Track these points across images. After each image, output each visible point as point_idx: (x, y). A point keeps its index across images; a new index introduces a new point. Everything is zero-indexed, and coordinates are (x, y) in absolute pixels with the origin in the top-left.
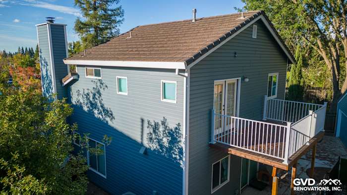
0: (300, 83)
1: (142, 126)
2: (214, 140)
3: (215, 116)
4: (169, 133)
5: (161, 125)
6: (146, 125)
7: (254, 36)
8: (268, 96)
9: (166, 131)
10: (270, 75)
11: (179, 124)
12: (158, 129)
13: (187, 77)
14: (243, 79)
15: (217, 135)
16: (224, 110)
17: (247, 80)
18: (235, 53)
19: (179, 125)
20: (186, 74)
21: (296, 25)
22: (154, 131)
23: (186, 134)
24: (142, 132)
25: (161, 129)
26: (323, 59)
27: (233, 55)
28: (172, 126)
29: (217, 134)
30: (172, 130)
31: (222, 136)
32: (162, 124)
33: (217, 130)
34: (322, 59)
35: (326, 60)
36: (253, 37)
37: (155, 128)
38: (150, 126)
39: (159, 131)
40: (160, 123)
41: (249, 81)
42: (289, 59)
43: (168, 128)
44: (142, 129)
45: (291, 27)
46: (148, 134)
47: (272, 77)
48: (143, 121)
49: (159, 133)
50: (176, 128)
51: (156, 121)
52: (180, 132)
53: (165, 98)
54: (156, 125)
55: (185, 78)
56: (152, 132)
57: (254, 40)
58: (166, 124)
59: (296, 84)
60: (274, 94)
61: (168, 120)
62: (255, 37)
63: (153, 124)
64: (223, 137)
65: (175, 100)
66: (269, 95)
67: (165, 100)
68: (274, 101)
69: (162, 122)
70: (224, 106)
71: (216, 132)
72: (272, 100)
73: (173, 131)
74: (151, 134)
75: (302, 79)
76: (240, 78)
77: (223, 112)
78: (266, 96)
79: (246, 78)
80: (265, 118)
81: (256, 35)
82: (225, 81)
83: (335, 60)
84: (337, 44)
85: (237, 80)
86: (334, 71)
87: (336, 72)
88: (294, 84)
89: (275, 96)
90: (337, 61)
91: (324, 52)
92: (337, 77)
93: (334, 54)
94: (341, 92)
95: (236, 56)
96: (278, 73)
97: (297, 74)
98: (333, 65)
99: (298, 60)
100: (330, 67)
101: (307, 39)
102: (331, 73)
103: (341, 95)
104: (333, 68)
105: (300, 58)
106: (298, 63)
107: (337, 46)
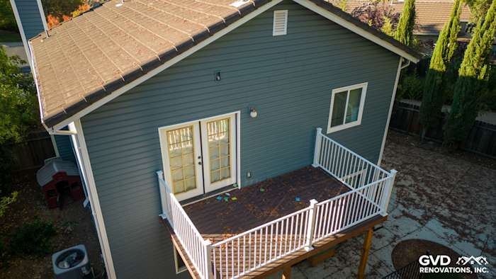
7: (280, 32)
13: (76, 135)
16: (201, 163)
17: (254, 114)
18: (218, 74)
36: (275, 34)
55: (73, 136)
57: (280, 38)
60: (352, 120)
62: (284, 33)
70: (201, 157)
76: (239, 112)
77: (199, 168)
78: (319, 130)
79: (252, 111)
80: (316, 164)
81: (286, 29)
82: (200, 122)
85: (236, 114)
88: (467, 74)
89: (356, 123)
95: (219, 78)
96: (367, 83)
97: (478, 55)
99: (487, 27)
105: (492, 25)
106: (485, 33)
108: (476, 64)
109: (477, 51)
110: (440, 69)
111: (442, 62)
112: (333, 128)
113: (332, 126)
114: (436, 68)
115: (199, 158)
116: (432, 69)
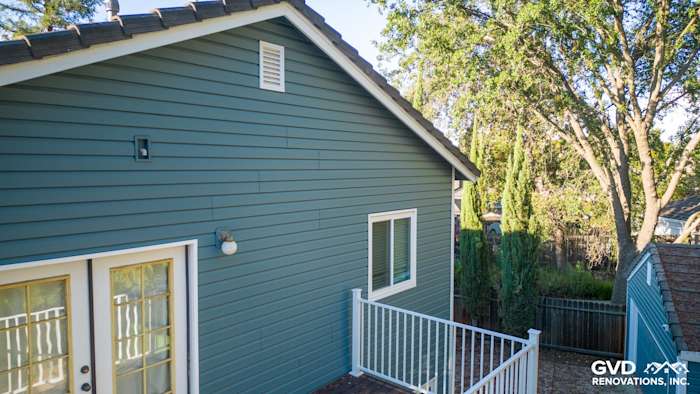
0: (527, 227)
7: (272, 84)
8: (376, 288)
10: (373, 218)
14: (215, 245)
16: (89, 387)
17: (230, 248)
18: (142, 143)
26: (590, 168)
34: (583, 165)
35: (596, 170)
36: (263, 86)
41: (238, 252)
42: (457, 172)
59: (517, 229)
60: (402, 278)
62: (282, 88)
66: (381, 280)
70: (89, 369)
75: (532, 217)
76: (194, 243)
78: (357, 293)
79: (225, 240)
80: (358, 370)
81: (282, 82)
82: (90, 262)
83: (618, 168)
84: (621, 129)
85: (187, 247)
86: (616, 196)
87: (623, 199)
88: (512, 230)
89: (411, 283)
90: (624, 170)
91: (588, 149)
92: (627, 210)
93: (616, 152)
94: (636, 249)
95: (145, 153)
96: (416, 210)
97: (519, 203)
98: (612, 180)
99: (520, 168)
100: (605, 183)
101: (546, 117)
102: (610, 199)
103: (637, 256)
104: (613, 187)
105: (524, 165)
106: (520, 175)
107: (621, 134)
108: (520, 215)
109: (517, 198)
110: (475, 228)
111: (476, 219)
112: (376, 292)
113: (374, 288)
114: (470, 226)
115: (84, 370)
116: (465, 230)
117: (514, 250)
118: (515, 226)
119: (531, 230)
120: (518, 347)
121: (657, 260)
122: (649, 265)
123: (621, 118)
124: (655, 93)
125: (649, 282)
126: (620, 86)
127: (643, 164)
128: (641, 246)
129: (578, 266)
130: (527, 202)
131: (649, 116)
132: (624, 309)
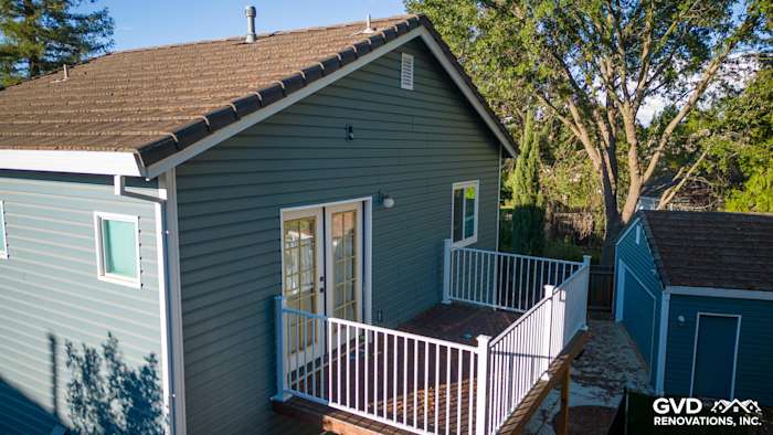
0: (535, 201)
1: (54, 359)
2: (285, 387)
3: (284, 316)
4: (126, 384)
5: (102, 357)
6: (62, 357)
7: (407, 84)
8: (454, 241)
9: (119, 378)
10: (456, 186)
11: (152, 356)
12: (95, 373)
13: (164, 204)
14: (379, 201)
15: (294, 373)
16: (323, 290)
17: (390, 203)
18: (350, 130)
19: (152, 359)
20: (162, 194)
21: (520, 69)
22: (86, 378)
23: (172, 390)
24: (54, 380)
25: (105, 371)
26: (584, 148)
27: (344, 133)
28: (134, 362)
29: (293, 369)
30: (133, 376)
31: (306, 375)
32: (106, 356)
33: (293, 358)
34: (580, 146)
35: (589, 149)
36: (403, 86)
37: (89, 368)
38: (75, 362)
39: (100, 378)
40: (100, 351)
41: (394, 206)
42: (504, 148)
43: (122, 368)
44: (54, 369)
45: (510, 71)
46: (70, 385)
47: (462, 190)
48: (53, 341)
49: (99, 383)
50: (145, 368)
51: (89, 345)
52: (156, 382)
53: (111, 269)
54: (91, 356)
55: (158, 207)
56: (80, 381)
57: (408, 94)
58: (117, 355)
59: (527, 203)
60: (470, 234)
61: (120, 343)
62: (411, 88)
63: (81, 354)
64: (310, 378)
65: (136, 277)
66: (457, 238)
67: (110, 278)
68: (468, 253)
69: (106, 348)
70: (324, 279)
71: (290, 362)
72: (462, 251)
73: (138, 378)
74: (78, 386)
75: (540, 192)
76: (369, 199)
77: (320, 297)
78: (448, 242)
79: (387, 197)
80: (447, 299)
81: (412, 83)
82: (324, 208)
83: (607, 148)
84: (610, 114)
85: (364, 202)
86: (606, 173)
87: (611, 176)
88: (523, 203)
89: (474, 239)
90: (612, 150)
91: (583, 131)
92: (613, 186)
93: (606, 135)
94: (621, 219)
95: (352, 136)
96: (478, 181)
97: (529, 180)
98: (603, 159)
99: (530, 149)
100: (597, 163)
101: (548, 102)
102: (601, 176)
103: (622, 227)
104: (604, 166)
105: (533, 145)
106: (531, 155)
107: (610, 119)
108: (529, 191)
109: (528, 175)
112: (455, 243)
115: (321, 279)
117: (524, 221)
118: (524, 200)
119: (539, 204)
120: (576, 268)
121: (646, 223)
122: (638, 228)
123: (610, 102)
124: (642, 83)
125: (638, 242)
126: (610, 74)
127: (630, 145)
128: (626, 217)
129: (566, 241)
130: (535, 179)
131: (636, 103)
132: (613, 269)
